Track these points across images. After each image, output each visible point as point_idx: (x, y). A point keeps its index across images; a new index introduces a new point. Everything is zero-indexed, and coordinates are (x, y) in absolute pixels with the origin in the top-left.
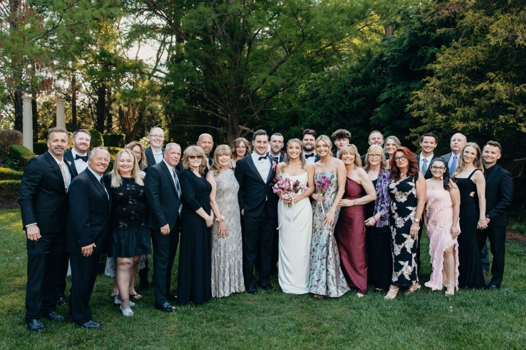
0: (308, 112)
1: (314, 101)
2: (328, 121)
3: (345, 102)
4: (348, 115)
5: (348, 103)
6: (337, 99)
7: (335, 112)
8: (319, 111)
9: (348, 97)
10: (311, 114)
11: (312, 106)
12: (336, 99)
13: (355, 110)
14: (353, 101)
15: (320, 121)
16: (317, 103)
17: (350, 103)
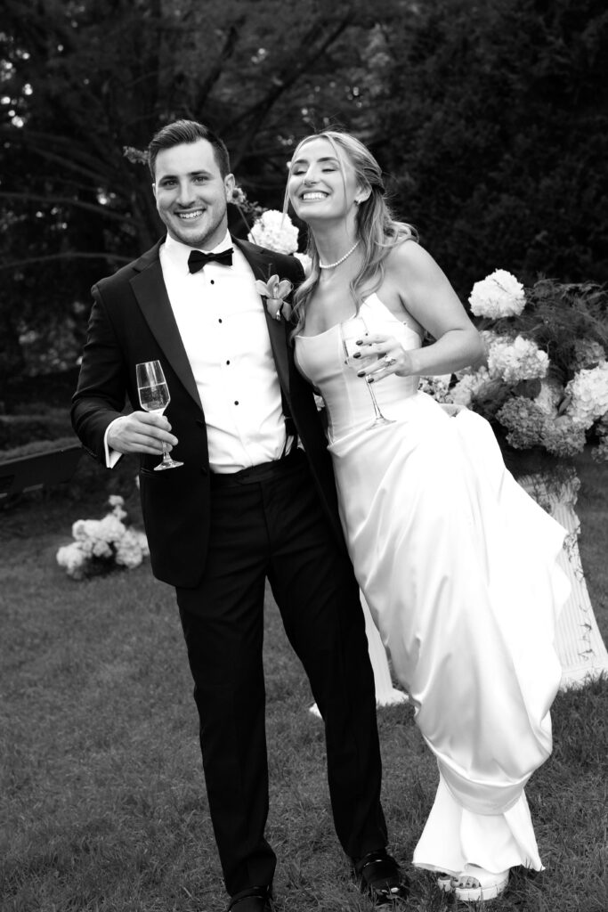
0: (417, 114)
1: (430, 64)
2: (498, 127)
3: (551, 38)
4: (569, 90)
5: (561, 41)
6: (516, 35)
7: (519, 86)
8: (457, 100)
9: (556, 22)
10: (429, 118)
11: (426, 86)
12: (510, 38)
13: (591, 60)
14: (582, 29)
15: (468, 135)
16: (443, 72)
17: (568, 39)
